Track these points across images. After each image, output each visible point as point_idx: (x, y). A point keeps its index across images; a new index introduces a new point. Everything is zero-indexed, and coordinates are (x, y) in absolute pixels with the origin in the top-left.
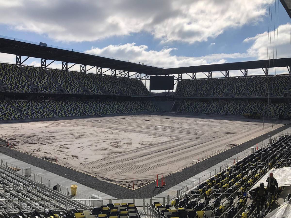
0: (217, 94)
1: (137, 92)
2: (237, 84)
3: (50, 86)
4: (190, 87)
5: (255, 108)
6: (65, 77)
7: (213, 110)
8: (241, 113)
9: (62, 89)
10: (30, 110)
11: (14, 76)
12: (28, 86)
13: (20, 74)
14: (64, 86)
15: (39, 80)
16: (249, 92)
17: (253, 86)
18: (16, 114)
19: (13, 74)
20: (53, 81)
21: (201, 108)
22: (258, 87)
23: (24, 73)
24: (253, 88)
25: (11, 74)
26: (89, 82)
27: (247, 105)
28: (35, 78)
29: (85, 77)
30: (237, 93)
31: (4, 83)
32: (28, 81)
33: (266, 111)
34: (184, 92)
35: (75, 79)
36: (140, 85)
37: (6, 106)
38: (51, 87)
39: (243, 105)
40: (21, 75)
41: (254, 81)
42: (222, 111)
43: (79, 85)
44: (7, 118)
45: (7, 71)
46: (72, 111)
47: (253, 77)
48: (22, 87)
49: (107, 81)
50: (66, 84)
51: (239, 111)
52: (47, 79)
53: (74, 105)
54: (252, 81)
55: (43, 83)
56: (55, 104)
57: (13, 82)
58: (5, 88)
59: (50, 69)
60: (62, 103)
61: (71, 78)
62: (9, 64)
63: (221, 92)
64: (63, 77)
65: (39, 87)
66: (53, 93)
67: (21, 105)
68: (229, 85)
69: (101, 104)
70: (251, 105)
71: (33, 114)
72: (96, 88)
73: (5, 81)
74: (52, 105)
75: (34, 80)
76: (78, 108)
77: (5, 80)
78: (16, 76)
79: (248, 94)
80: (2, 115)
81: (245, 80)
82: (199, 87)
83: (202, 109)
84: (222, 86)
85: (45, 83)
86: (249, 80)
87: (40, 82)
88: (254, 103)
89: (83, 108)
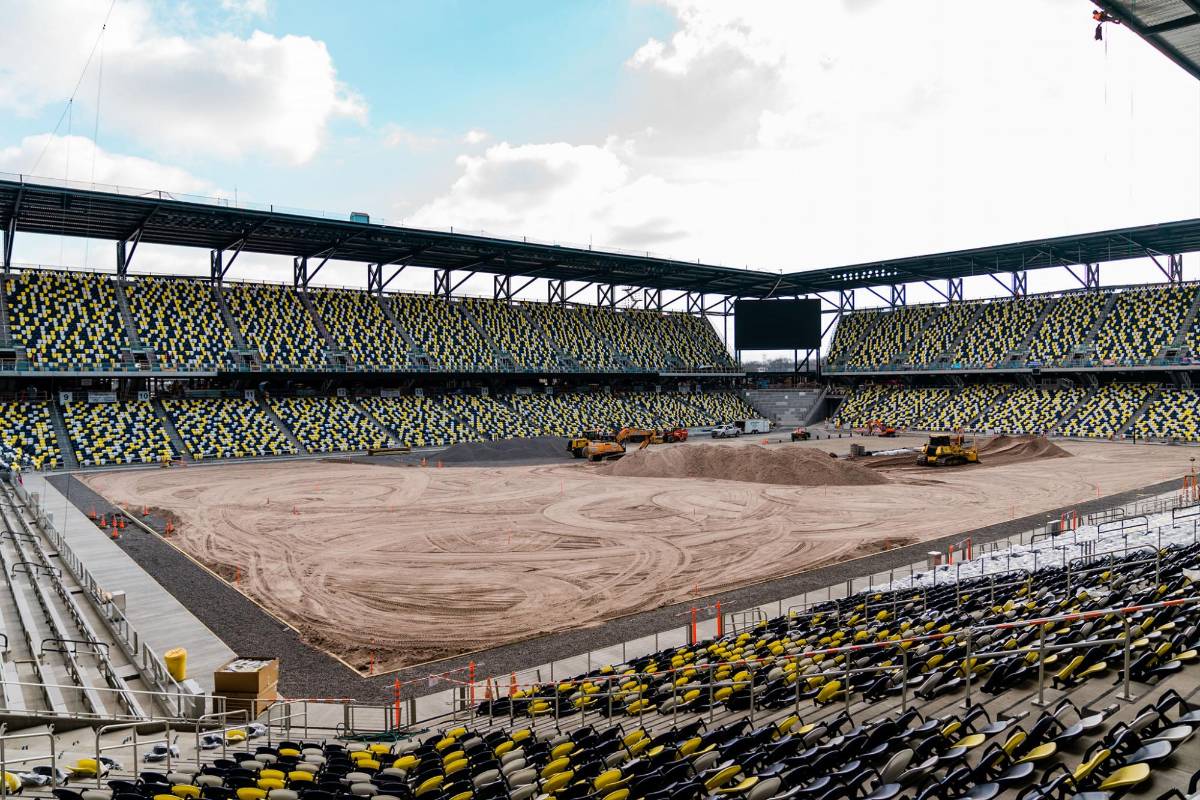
0: (977, 359)
1: (686, 358)
2: (1055, 319)
3: (388, 348)
4: (879, 338)
5: (1123, 406)
6: (439, 316)
7: (957, 419)
8: (1064, 426)
9: (424, 355)
10: (319, 426)
11: (281, 321)
12: (318, 351)
13: (300, 315)
14: (431, 348)
15: (354, 330)
16: (1099, 349)
17: (1116, 325)
18: (273, 439)
19: (280, 317)
20: (397, 332)
21: (916, 412)
22: (1138, 327)
23: (313, 311)
24: (1117, 332)
25: (275, 315)
26: (517, 332)
27: (1093, 397)
28: (343, 323)
29: (507, 316)
30: (1052, 353)
31: (251, 342)
32: (320, 336)
33: (1165, 419)
34: (858, 353)
35: (470, 322)
36: (699, 333)
37: (250, 415)
38: (390, 352)
39: (1075, 399)
40: (303, 315)
41: (1124, 305)
42: (991, 421)
43: (483, 342)
44: (244, 451)
45: (263, 306)
46: (449, 427)
47: (1118, 291)
48: (299, 355)
49: (581, 325)
50: (439, 339)
51: (1056, 420)
52: (382, 325)
53: (460, 408)
54: (1114, 308)
55: (365, 338)
56: (401, 406)
57: (277, 339)
58: (248, 358)
59: (395, 294)
60: (423, 403)
61: (458, 319)
62: (271, 286)
63: (991, 351)
64: (434, 318)
65: (351, 352)
66: (394, 370)
67: (297, 409)
68: (1023, 323)
69: (552, 403)
70: (1106, 396)
71: (324, 437)
72: (537, 349)
73: (252, 339)
74: (391, 410)
75: (338, 330)
76: (473, 416)
77: (254, 335)
78: (288, 319)
79: (1093, 356)
80: (233, 442)
81: (1087, 305)
82: (911, 334)
83: (919, 414)
84: (999, 329)
85: (372, 340)
86: (1102, 303)
87: (357, 337)
88: (1119, 391)
89: (488, 416)
